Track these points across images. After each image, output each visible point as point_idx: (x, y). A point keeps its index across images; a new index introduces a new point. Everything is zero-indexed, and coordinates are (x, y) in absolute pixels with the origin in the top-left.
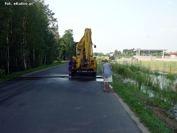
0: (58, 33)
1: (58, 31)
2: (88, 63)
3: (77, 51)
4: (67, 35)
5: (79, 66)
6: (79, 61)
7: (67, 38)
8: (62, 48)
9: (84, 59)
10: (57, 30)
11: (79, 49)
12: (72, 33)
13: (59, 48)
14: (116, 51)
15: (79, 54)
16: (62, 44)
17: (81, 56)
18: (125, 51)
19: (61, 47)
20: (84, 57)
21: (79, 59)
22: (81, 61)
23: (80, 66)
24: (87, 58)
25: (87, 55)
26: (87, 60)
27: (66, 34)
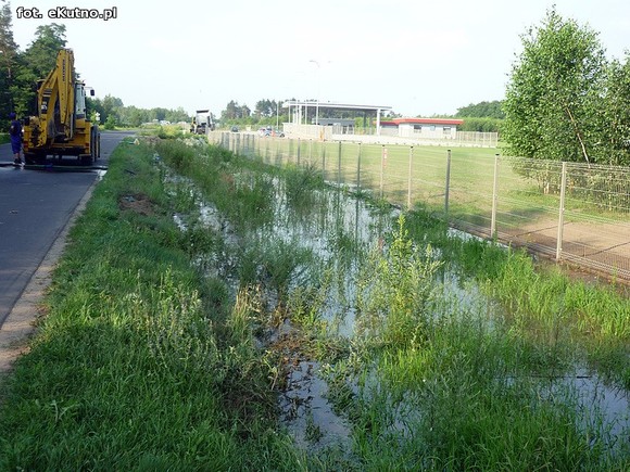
0: (10, 36)
1: (11, 29)
2: (67, 132)
3: (40, 103)
4: (43, 43)
5: (45, 142)
6: (44, 126)
7: (44, 56)
8: (27, 90)
9: (57, 124)
10: (7, 25)
11: (44, 99)
12: (63, 38)
13: (14, 88)
14: (232, 106)
15: (44, 112)
16: (27, 75)
17: (50, 116)
18: (264, 106)
19: (21, 85)
20: (57, 117)
21: (45, 122)
22: (50, 126)
23: (48, 140)
24: (63, 119)
25: (63, 113)
26: (64, 124)
27: (40, 41)
